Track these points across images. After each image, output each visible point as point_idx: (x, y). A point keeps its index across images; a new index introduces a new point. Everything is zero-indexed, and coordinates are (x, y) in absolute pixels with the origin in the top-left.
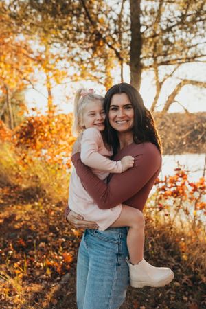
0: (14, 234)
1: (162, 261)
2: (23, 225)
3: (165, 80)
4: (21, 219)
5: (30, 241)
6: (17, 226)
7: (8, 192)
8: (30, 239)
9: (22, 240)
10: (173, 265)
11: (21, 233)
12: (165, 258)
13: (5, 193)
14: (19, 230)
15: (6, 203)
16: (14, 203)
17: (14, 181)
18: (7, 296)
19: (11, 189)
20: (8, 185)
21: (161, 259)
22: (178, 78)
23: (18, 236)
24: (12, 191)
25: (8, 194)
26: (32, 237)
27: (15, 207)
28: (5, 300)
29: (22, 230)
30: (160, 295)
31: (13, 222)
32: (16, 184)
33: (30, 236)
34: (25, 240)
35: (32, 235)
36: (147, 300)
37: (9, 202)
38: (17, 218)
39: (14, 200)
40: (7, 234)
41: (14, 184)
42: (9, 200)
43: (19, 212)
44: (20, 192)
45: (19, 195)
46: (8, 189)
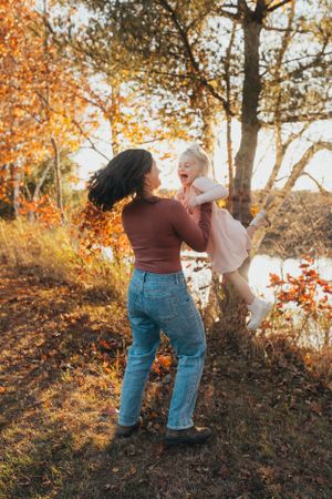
0: (93, 335)
2: (102, 327)
3: (290, 141)
4: (97, 320)
5: (114, 344)
6: (95, 327)
7: (67, 292)
8: (113, 342)
9: (104, 342)
10: (295, 374)
11: (101, 335)
12: (285, 366)
13: (64, 294)
14: (98, 331)
15: (69, 303)
17: (71, 277)
19: (70, 289)
20: (65, 283)
22: (308, 140)
23: (98, 338)
24: (73, 291)
25: (69, 294)
26: (116, 340)
27: (84, 308)
29: (102, 332)
31: (88, 323)
32: (76, 283)
33: (112, 339)
34: (108, 343)
35: (115, 338)
37: (73, 303)
38: (92, 319)
39: (78, 301)
40: (84, 335)
41: (73, 283)
42: (73, 301)
43: (91, 313)
44: (83, 293)
45: (83, 297)
46: (67, 288)
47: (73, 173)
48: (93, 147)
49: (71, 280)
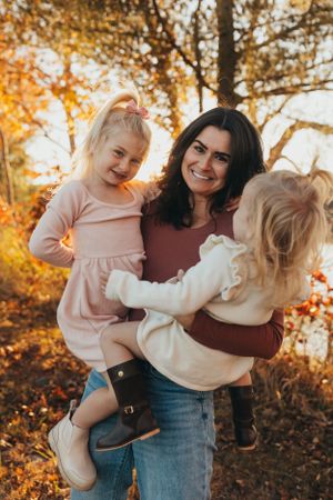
0: (43, 378)
1: (304, 419)
2: (56, 363)
4: (49, 352)
5: (73, 389)
6: (46, 365)
7: (16, 308)
8: (71, 386)
9: (59, 389)
10: (324, 424)
11: (55, 377)
12: (309, 413)
13: (12, 311)
14: (51, 371)
15: (17, 326)
16: (31, 326)
17: (23, 288)
18: (57, 488)
19: (21, 303)
20: (15, 296)
21: (303, 416)
22: (289, 117)
23: (51, 382)
24: (24, 306)
25: (18, 312)
26: (75, 383)
27: (35, 333)
28: (54, 494)
29: (56, 372)
30: (318, 478)
31: (38, 358)
32: (29, 294)
33: (70, 382)
34: (64, 389)
35: (74, 380)
36: (298, 487)
37: (21, 324)
38: (44, 351)
39: (30, 321)
40: (31, 379)
41: (24, 295)
42: (22, 321)
43: (44, 341)
44: (37, 308)
45: (36, 313)
46: (16, 303)
47: (28, 167)
48: (46, 136)
49: (23, 291)
